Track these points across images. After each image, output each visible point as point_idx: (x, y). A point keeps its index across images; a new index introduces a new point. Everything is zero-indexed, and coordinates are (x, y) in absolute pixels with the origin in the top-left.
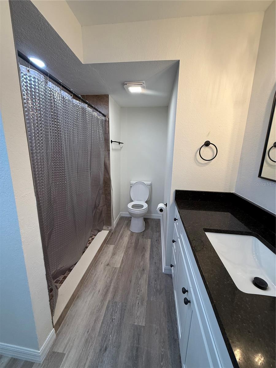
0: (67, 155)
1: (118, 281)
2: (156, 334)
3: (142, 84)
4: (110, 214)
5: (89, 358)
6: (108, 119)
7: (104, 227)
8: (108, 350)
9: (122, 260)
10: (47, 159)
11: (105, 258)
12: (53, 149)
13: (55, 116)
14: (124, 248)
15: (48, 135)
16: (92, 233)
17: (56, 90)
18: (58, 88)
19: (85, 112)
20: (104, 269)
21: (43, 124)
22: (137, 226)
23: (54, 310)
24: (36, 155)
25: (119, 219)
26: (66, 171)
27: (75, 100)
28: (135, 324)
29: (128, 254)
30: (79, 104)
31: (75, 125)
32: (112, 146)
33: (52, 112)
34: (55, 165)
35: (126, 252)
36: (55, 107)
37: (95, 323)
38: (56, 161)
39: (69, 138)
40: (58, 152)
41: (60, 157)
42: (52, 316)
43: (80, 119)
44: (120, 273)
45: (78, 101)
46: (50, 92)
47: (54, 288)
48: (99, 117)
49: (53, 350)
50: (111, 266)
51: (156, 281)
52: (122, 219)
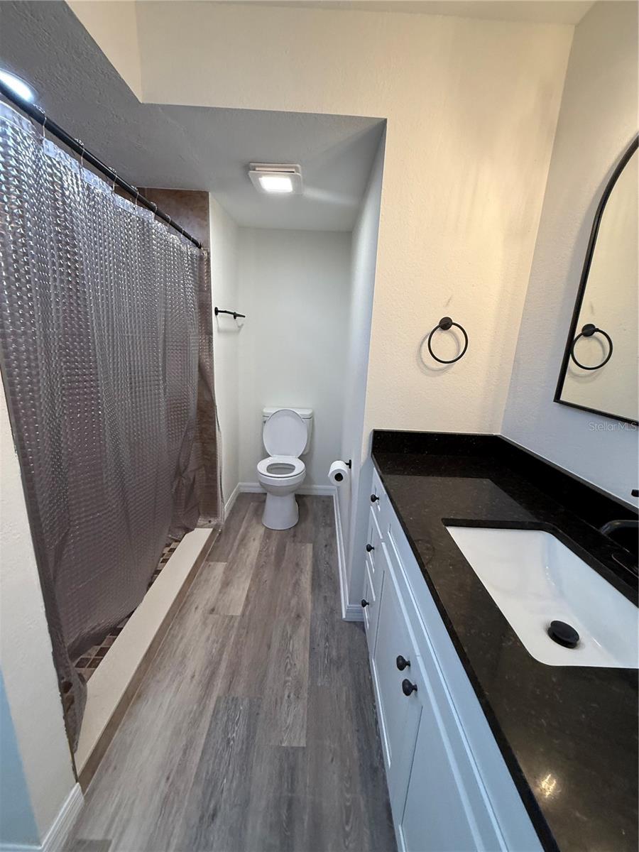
0: (101, 343)
1: (239, 647)
2: (332, 760)
3: (293, 170)
4: (215, 487)
5: (174, 842)
6: (206, 255)
7: (201, 521)
8: (219, 814)
9: (247, 596)
10: (47, 351)
11: (206, 596)
12: (61, 325)
13: (66, 235)
14: (251, 568)
15: (46, 287)
16: (170, 536)
17: (69, 166)
18: (73, 161)
19: (148, 231)
20: (205, 624)
21: (33, 257)
22: (280, 514)
23: (76, 737)
24: (15, 341)
25: (235, 498)
26: (100, 385)
27: (120, 197)
28: (283, 745)
29: (259, 581)
30: (131, 210)
31: (123, 263)
32: (218, 322)
33: (58, 225)
34: (69, 368)
35: (256, 577)
36: (65, 211)
37: (185, 753)
38: (73, 356)
39: (107, 298)
40: (77, 333)
41: (82, 348)
42: (73, 752)
43: (135, 250)
44: (244, 628)
45: (128, 202)
46: (49, 170)
47: (75, 679)
48: (184, 249)
49: (79, 837)
50: (222, 614)
51: (327, 640)
52: (242, 498)
